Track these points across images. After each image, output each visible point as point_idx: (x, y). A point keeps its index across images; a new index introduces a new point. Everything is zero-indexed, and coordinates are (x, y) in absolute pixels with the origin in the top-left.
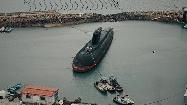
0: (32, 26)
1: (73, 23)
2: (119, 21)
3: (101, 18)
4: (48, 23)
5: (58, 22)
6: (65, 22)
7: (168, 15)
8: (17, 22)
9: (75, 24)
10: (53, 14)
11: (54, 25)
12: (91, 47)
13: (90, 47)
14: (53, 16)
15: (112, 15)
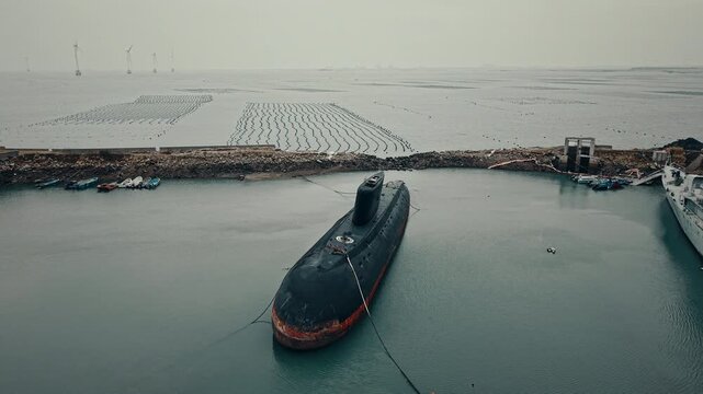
0: (214, 177)
1: (312, 172)
2: (417, 169)
3: (376, 163)
4: (253, 172)
5: (279, 170)
6: (293, 170)
7: (528, 157)
8: (181, 168)
9: (317, 174)
10: (268, 152)
11: (267, 175)
12: (349, 234)
13: (346, 235)
14: (266, 156)
15: (400, 158)
